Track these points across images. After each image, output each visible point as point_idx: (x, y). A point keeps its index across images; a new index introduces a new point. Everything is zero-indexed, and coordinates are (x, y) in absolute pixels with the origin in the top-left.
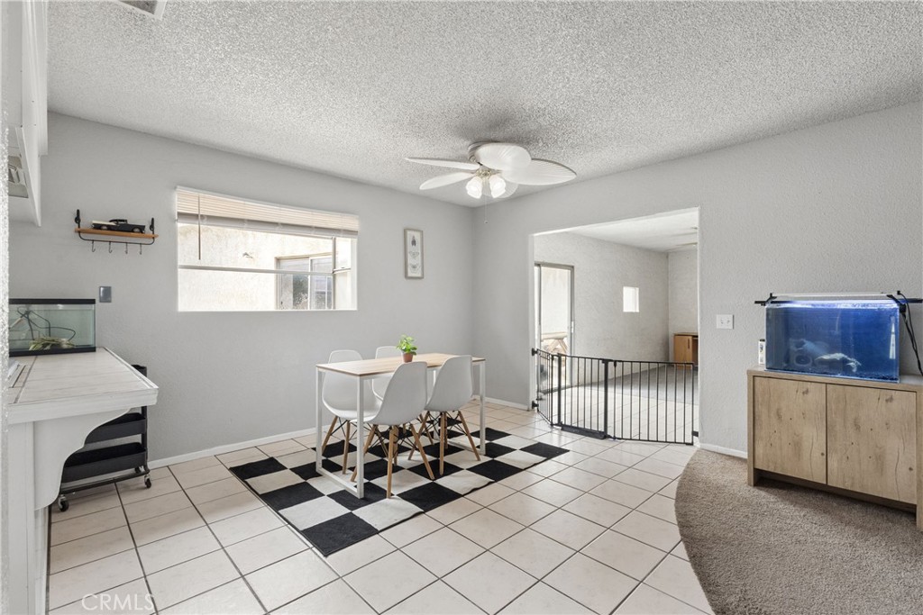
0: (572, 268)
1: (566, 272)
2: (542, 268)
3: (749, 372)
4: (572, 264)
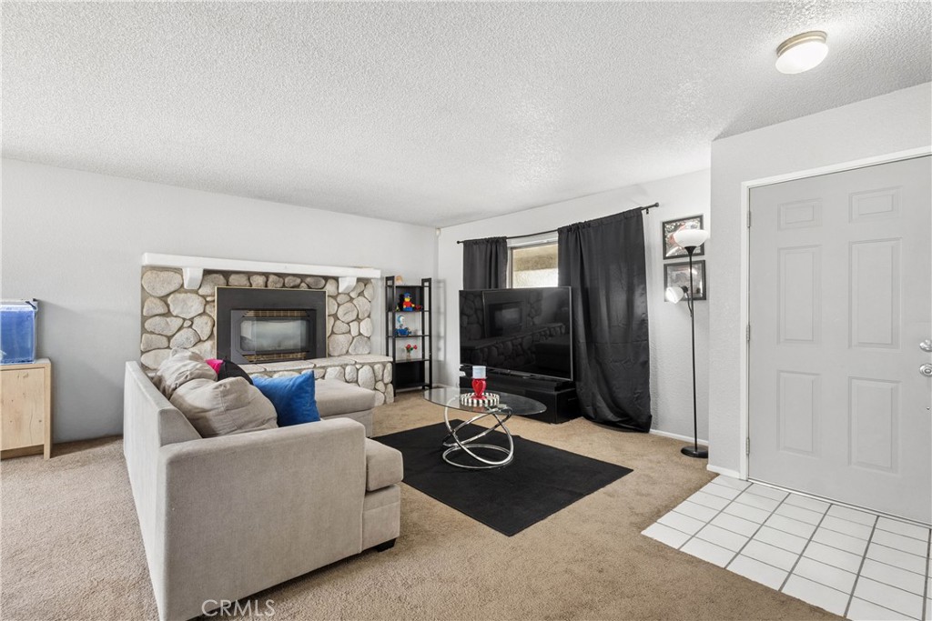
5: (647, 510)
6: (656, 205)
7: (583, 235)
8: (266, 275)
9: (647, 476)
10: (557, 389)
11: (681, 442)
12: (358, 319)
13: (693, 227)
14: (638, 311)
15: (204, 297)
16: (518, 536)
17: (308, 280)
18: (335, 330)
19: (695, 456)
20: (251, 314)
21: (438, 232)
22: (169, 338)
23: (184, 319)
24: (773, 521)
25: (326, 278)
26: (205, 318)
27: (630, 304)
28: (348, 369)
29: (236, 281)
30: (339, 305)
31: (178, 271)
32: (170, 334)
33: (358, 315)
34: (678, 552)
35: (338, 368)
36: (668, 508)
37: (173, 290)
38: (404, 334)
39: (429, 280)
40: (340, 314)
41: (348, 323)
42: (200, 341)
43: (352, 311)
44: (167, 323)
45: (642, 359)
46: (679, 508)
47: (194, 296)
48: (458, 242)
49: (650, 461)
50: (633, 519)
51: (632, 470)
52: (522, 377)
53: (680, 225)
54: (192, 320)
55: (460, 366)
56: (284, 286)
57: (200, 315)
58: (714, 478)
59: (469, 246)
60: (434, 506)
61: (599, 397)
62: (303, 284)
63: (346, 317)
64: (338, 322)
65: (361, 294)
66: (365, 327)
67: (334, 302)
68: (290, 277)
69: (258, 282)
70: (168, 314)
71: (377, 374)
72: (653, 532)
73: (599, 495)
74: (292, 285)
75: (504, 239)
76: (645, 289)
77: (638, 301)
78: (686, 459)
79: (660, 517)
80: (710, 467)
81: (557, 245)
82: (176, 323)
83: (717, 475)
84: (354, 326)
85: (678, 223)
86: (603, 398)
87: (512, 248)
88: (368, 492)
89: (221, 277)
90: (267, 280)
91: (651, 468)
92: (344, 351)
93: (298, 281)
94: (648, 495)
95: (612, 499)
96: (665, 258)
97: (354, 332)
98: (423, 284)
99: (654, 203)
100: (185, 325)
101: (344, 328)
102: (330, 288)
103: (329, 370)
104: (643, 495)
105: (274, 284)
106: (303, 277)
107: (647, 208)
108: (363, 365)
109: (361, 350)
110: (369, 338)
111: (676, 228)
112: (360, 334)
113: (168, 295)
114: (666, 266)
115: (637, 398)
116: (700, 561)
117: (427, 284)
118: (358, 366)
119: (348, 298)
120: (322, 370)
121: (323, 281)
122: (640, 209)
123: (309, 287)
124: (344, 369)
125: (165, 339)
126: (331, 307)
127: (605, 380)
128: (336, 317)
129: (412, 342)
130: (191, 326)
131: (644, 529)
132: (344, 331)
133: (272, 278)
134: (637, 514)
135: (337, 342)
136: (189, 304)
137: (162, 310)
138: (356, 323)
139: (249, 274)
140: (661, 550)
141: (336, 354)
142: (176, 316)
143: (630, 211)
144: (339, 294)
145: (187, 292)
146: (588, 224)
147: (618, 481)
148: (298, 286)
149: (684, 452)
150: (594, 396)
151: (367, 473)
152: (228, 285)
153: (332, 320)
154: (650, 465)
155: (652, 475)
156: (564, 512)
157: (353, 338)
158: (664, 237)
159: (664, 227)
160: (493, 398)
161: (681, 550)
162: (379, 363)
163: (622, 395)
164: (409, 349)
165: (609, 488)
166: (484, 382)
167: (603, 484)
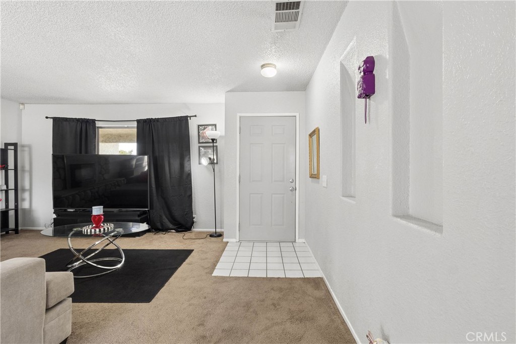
5: (209, 265)
6: (195, 116)
7: (154, 125)
9: (201, 251)
10: (139, 216)
11: (207, 232)
13: (212, 130)
14: (186, 169)
16: (154, 300)
19: (216, 237)
21: (21, 107)
24: (254, 254)
27: (182, 166)
34: (230, 277)
36: (217, 262)
39: (14, 144)
45: (188, 194)
46: (221, 260)
48: (47, 118)
49: (199, 244)
50: (206, 271)
51: (193, 250)
52: (113, 211)
53: (206, 128)
55: (53, 211)
58: (227, 244)
59: (59, 122)
60: (83, 307)
61: (164, 217)
72: (216, 273)
73: (184, 265)
75: (94, 121)
76: (190, 158)
77: (186, 164)
78: (213, 239)
79: (216, 266)
80: (225, 240)
81: (136, 129)
83: (228, 242)
85: (205, 126)
86: (167, 217)
87: (98, 128)
88: (48, 309)
91: (201, 247)
94: (206, 259)
95: (192, 266)
96: (199, 143)
98: (7, 147)
99: (194, 115)
104: (204, 259)
107: (190, 117)
111: (204, 129)
114: (199, 147)
115: (186, 214)
116: (239, 277)
117: (12, 147)
122: (187, 117)
127: (168, 207)
131: (212, 273)
134: (206, 268)
140: (223, 279)
143: (182, 117)
146: (157, 120)
147: (190, 256)
149: (211, 236)
150: (161, 216)
151: (47, 295)
154: (200, 246)
155: (203, 249)
156: (172, 280)
158: (199, 132)
159: (199, 128)
160: (110, 226)
161: (231, 276)
163: (177, 214)
165: (187, 261)
166: (102, 217)
167: (184, 260)
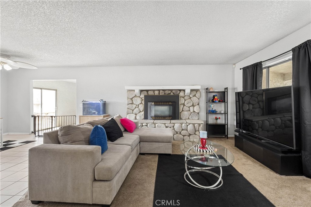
0: (56, 90)
1: (54, 92)
2: (43, 90)
3: (79, 116)
4: (56, 89)
8: (159, 90)
12: (193, 106)
15: (141, 98)
17: (173, 91)
18: (183, 110)
20: (153, 103)
21: (234, 66)
22: (133, 110)
23: (136, 105)
25: (180, 90)
26: (142, 105)
28: (183, 125)
29: (150, 93)
30: (185, 100)
31: (134, 91)
32: (133, 109)
33: (193, 104)
35: (179, 124)
37: (134, 96)
38: (214, 112)
39: (227, 88)
40: (185, 104)
41: (189, 107)
42: (141, 112)
43: (191, 102)
44: (132, 106)
47: (139, 98)
48: (241, 69)
54: (138, 105)
56: (165, 94)
57: (140, 104)
59: (245, 69)
62: (172, 93)
63: (188, 104)
64: (185, 107)
65: (195, 96)
66: (196, 109)
67: (184, 99)
68: (167, 91)
69: (157, 93)
70: (132, 103)
71: (196, 128)
74: (167, 93)
82: (134, 106)
84: (191, 108)
87: (269, 67)
88: (95, 180)
89: (146, 92)
90: (159, 92)
92: (187, 118)
93: (170, 92)
97: (192, 111)
98: (225, 90)
100: (137, 107)
101: (187, 109)
102: (182, 94)
103: (176, 124)
105: (162, 93)
106: (171, 90)
108: (190, 124)
109: (194, 118)
110: (198, 113)
112: (194, 111)
113: (133, 98)
117: (226, 90)
118: (187, 124)
119: (189, 97)
120: (173, 124)
121: (179, 92)
123: (174, 94)
124: (182, 125)
125: (132, 111)
126: (181, 101)
128: (184, 105)
129: (218, 116)
130: (138, 107)
132: (187, 110)
133: (161, 91)
135: (185, 114)
136: (138, 101)
137: (131, 102)
138: (192, 107)
139: (154, 91)
141: (184, 119)
142: (135, 104)
144: (185, 96)
145: (137, 97)
148: (170, 94)
152: (148, 94)
153: (182, 106)
157: (191, 113)
162: (197, 124)
164: (216, 119)
